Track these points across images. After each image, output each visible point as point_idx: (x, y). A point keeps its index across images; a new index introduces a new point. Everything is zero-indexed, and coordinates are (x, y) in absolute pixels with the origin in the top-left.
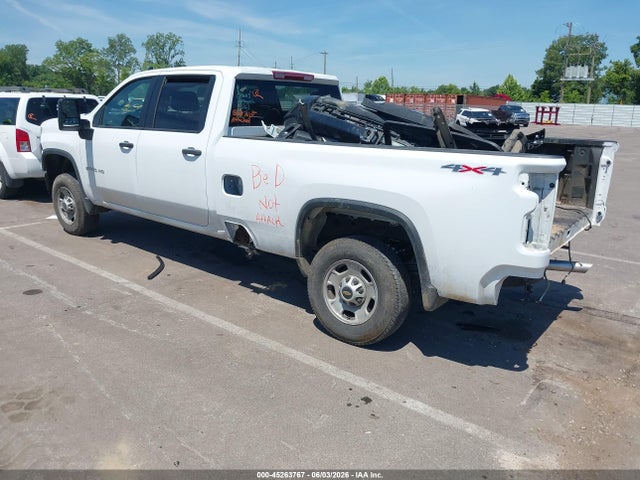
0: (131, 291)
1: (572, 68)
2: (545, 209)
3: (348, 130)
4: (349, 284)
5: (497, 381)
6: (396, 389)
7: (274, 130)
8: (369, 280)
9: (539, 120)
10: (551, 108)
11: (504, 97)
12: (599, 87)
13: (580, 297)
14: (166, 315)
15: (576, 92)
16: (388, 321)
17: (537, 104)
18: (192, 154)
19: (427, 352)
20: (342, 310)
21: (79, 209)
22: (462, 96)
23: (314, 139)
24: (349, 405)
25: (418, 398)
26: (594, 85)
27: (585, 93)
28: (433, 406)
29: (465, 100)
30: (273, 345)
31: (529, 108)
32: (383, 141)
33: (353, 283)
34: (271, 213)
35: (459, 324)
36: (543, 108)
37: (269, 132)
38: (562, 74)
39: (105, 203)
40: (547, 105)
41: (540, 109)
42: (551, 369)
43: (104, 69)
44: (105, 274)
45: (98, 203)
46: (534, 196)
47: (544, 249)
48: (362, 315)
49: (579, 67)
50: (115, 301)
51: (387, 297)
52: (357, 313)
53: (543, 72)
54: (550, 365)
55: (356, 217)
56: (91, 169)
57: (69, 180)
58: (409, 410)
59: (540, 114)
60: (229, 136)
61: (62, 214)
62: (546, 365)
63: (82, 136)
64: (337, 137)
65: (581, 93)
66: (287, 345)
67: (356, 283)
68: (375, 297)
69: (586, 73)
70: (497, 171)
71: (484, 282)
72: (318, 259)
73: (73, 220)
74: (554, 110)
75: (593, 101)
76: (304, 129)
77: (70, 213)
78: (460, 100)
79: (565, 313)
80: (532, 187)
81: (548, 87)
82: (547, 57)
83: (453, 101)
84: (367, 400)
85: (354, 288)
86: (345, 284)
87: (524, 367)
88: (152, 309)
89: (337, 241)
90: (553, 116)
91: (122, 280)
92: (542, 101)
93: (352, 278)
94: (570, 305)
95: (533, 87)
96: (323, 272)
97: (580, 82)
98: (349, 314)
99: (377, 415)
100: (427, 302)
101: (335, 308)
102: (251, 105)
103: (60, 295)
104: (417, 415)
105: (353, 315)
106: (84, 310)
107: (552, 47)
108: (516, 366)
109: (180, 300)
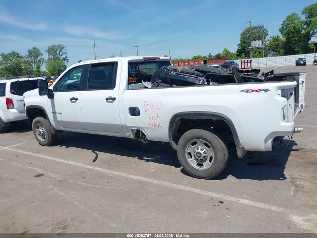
0: (87, 168)
1: (254, 41)
2: (290, 105)
3: (186, 80)
4: (199, 151)
5: (276, 186)
6: (232, 196)
7: (148, 84)
8: (209, 147)
9: (243, 67)
10: (248, 61)
11: (224, 58)
12: (267, 49)
13: (296, 145)
14: (110, 177)
15: (257, 53)
16: (221, 166)
17: (241, 60)
18: (111, 99)
19: (240, 177)
20: (196, 163)
21: (48, 133)
22: (206, 60)
23: (171, 86)
24: (215, 206)
25: (244, 198)
26: (265, 48)
27: (261, 52)
28: (252, 201)
29: (207, 62)
30: (167, 184)
31: (238, 62)
32: (206, 83)
33: (201, 150)
34: (156, 122)
35: (248, 164)
36: (244, 61)
37: (146, 85)
38: (249, 45)
39: (62, 129)
40: (246, 60)
41: (243, 62)
42: (297, 177)
43: (27, 65)
44: (70, 162)
45: (58, 129)
46: (285, 99)
47: (292, 122)
48: (207, 165)
49: (257, 41)
50: (82, 174)
51: (219, 154)
52: (204, 164)
53: (241, 45)
54: (296, 176)
55: (195, 119)
56: (54, 113)
57: (42, 119)
58: (243, 204)
59: (243, 64)
60: (128, 89)
61: (38, 136)
62: (294, 176)
63: (49, 97)
64: (180, 84)
65: (259, 53)
66: (173, 183)
67: (202, 150)
68: (213, 155)
69: (261, 43)
70: (267, 90)
71: (266, 141)
72: (181, 141)
73: (44, 139)
74: (249, 62)
75: (266, 56)
76: (163, 82)
77: (43, 136)
78: (205, 62)
79: (292, 152)
80: (283, 96)
81: (244, 51)
82: (241, 38)
83: (202, 63)
84: (222, 202)
85: (202, 152)
86: (197, 151)
87: (285, 178)
88: (101, 176)
89: (190, 131)
90: (249, 64)
91: (80, 164)
92: (242, 58)
93: (200, 147)
94: (293, 148)
95: (237, 52)
96: (184, 146)
97: (258, 48)
98: (200, 165)
99: (229, 208)
100: (240, 154)
101: (193, 163)
102: (136, 74)
103: (53, 175)
104: (247, 206)
105: (202, 165)
106: (68, 180)
107: (243, 33)
108: (281, 178)
109: (112, 169)
